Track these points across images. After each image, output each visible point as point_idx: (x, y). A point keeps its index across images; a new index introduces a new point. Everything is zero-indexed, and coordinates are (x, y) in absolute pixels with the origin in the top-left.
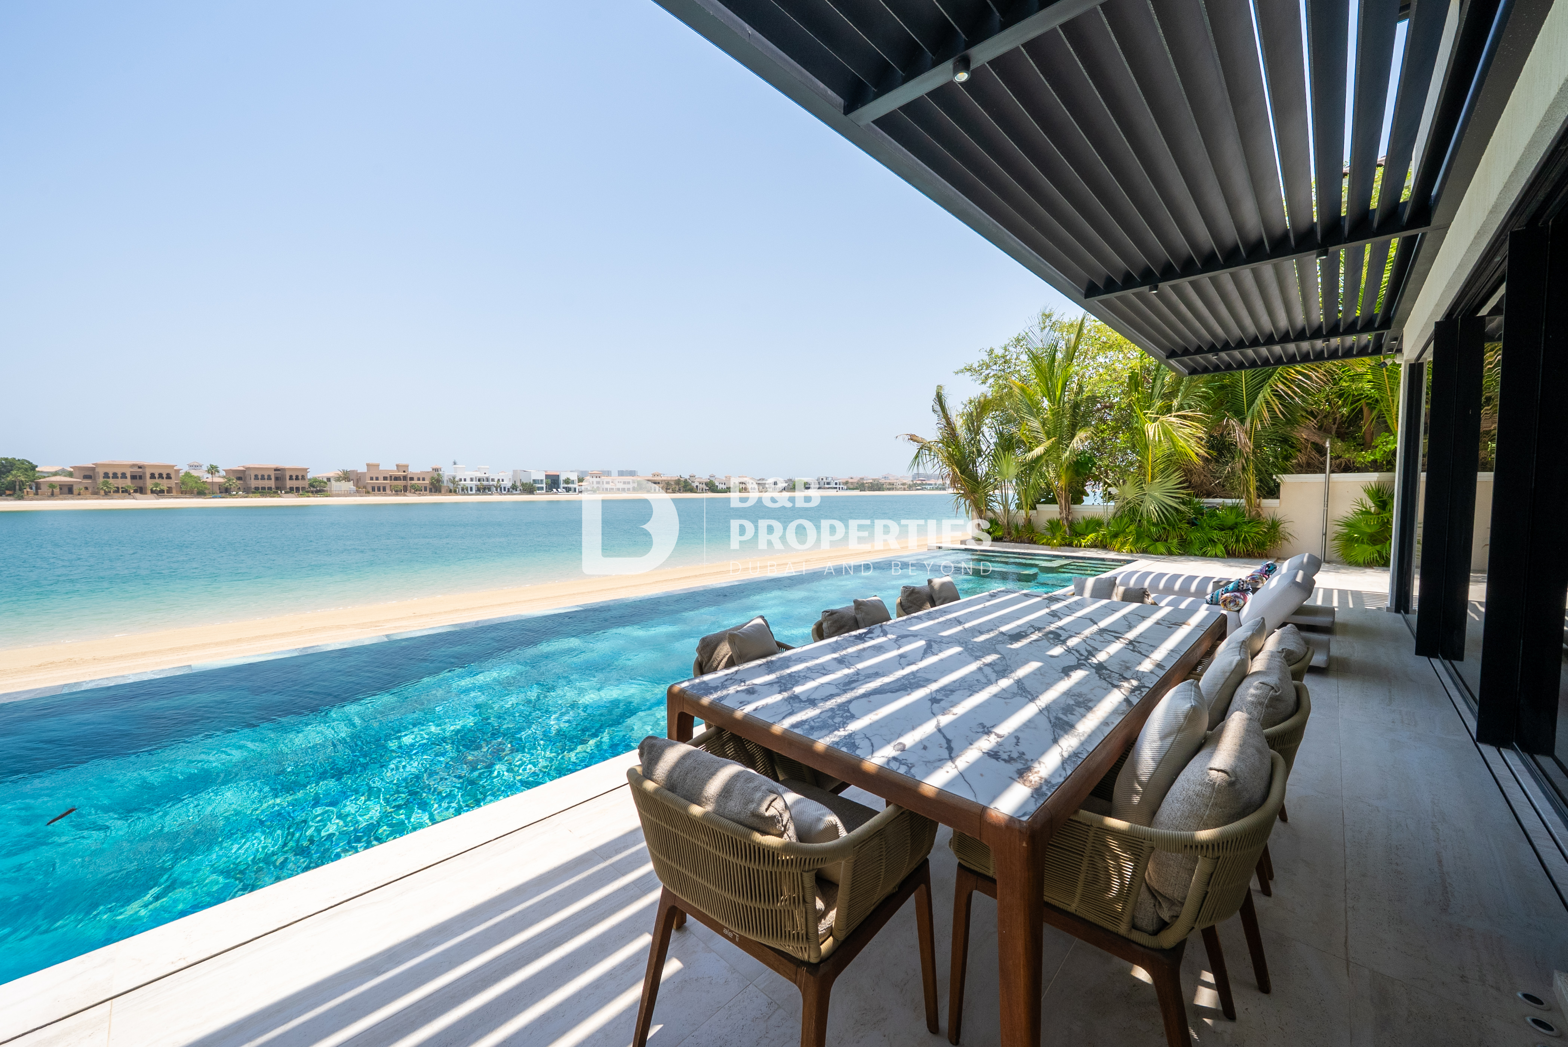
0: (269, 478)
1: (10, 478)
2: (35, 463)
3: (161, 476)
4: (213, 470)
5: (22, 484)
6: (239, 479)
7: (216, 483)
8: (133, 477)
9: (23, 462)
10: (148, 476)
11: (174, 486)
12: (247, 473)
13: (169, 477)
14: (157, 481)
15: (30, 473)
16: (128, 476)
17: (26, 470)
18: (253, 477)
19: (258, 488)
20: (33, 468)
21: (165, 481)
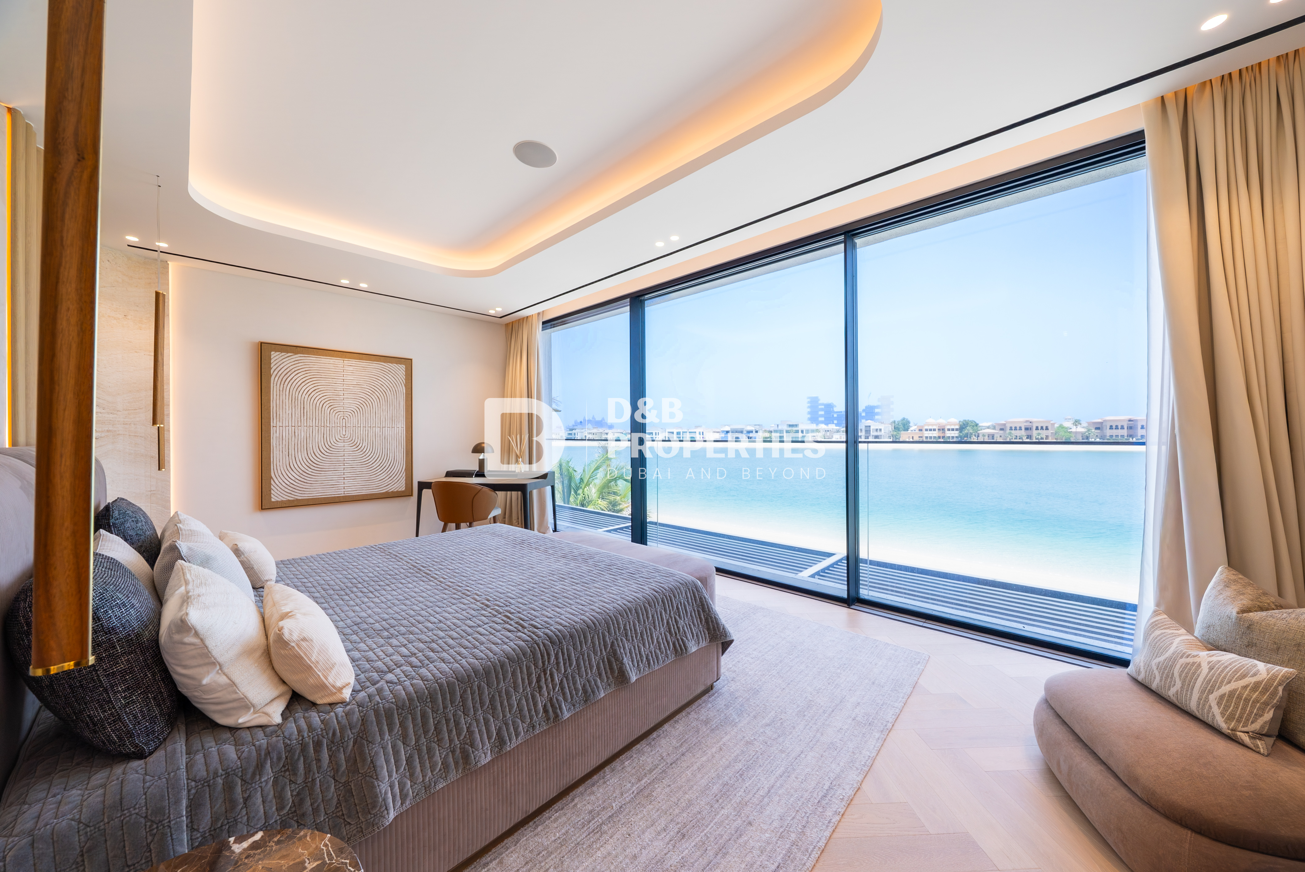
0: (1122, 428)
1: (966, 431)
2: (977, 422)
3: (1042, 428)
4: (1077, 423)
5: (971, 434)
6: (1097, 428)
7: (1079, 432)
8: (1026, 429)
9: (972, 422)
10: (1034, 428)
11: (1050, 434)
12: (1104, 424)
13: (1047, 429)
14: (1039, 431)
15: (975, 428)
16: (1023, 428)
17: (973, 426)
18: (1108, 427)
19: (1112, 436)
20: (977, 425)
21: (1045, 431)
